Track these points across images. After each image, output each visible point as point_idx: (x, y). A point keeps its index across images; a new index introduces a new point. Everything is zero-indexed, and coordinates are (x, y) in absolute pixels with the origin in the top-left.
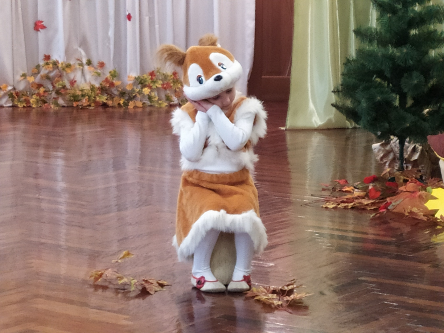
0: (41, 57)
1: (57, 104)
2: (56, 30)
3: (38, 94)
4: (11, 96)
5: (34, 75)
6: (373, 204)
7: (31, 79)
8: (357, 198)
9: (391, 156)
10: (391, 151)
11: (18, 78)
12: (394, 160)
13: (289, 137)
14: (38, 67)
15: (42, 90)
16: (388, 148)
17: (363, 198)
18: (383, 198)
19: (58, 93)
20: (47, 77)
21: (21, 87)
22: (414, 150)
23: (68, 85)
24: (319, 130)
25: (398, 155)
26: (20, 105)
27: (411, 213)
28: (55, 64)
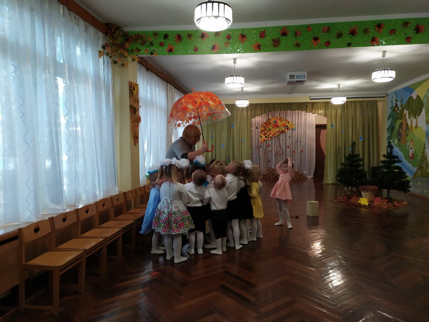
0: (269, 168)
1: (273, 177)
2: (273, 162)
3: (269, 175)
4: (263, 175)
5: (268, 171)
6: (345, 201)
7: (268, 172)
8: (342, 199)
9: (349, 190)
10: (349, 189)
11: (265, 172)
12: (350, 191)
13: (324, 185)
14: (269, 169)
15: (270, 174)
16: (348, 189)
17: (343, 199)
18: (348, 200)
19: (273, 175)
20: (271, 172)
21: (265, 174)
22: (355, 189)
23: (275, 174)
24: (331, 184)
25: (351, 190)
26: (265, 177)
27: (355, 203)
28: (272, 169)
